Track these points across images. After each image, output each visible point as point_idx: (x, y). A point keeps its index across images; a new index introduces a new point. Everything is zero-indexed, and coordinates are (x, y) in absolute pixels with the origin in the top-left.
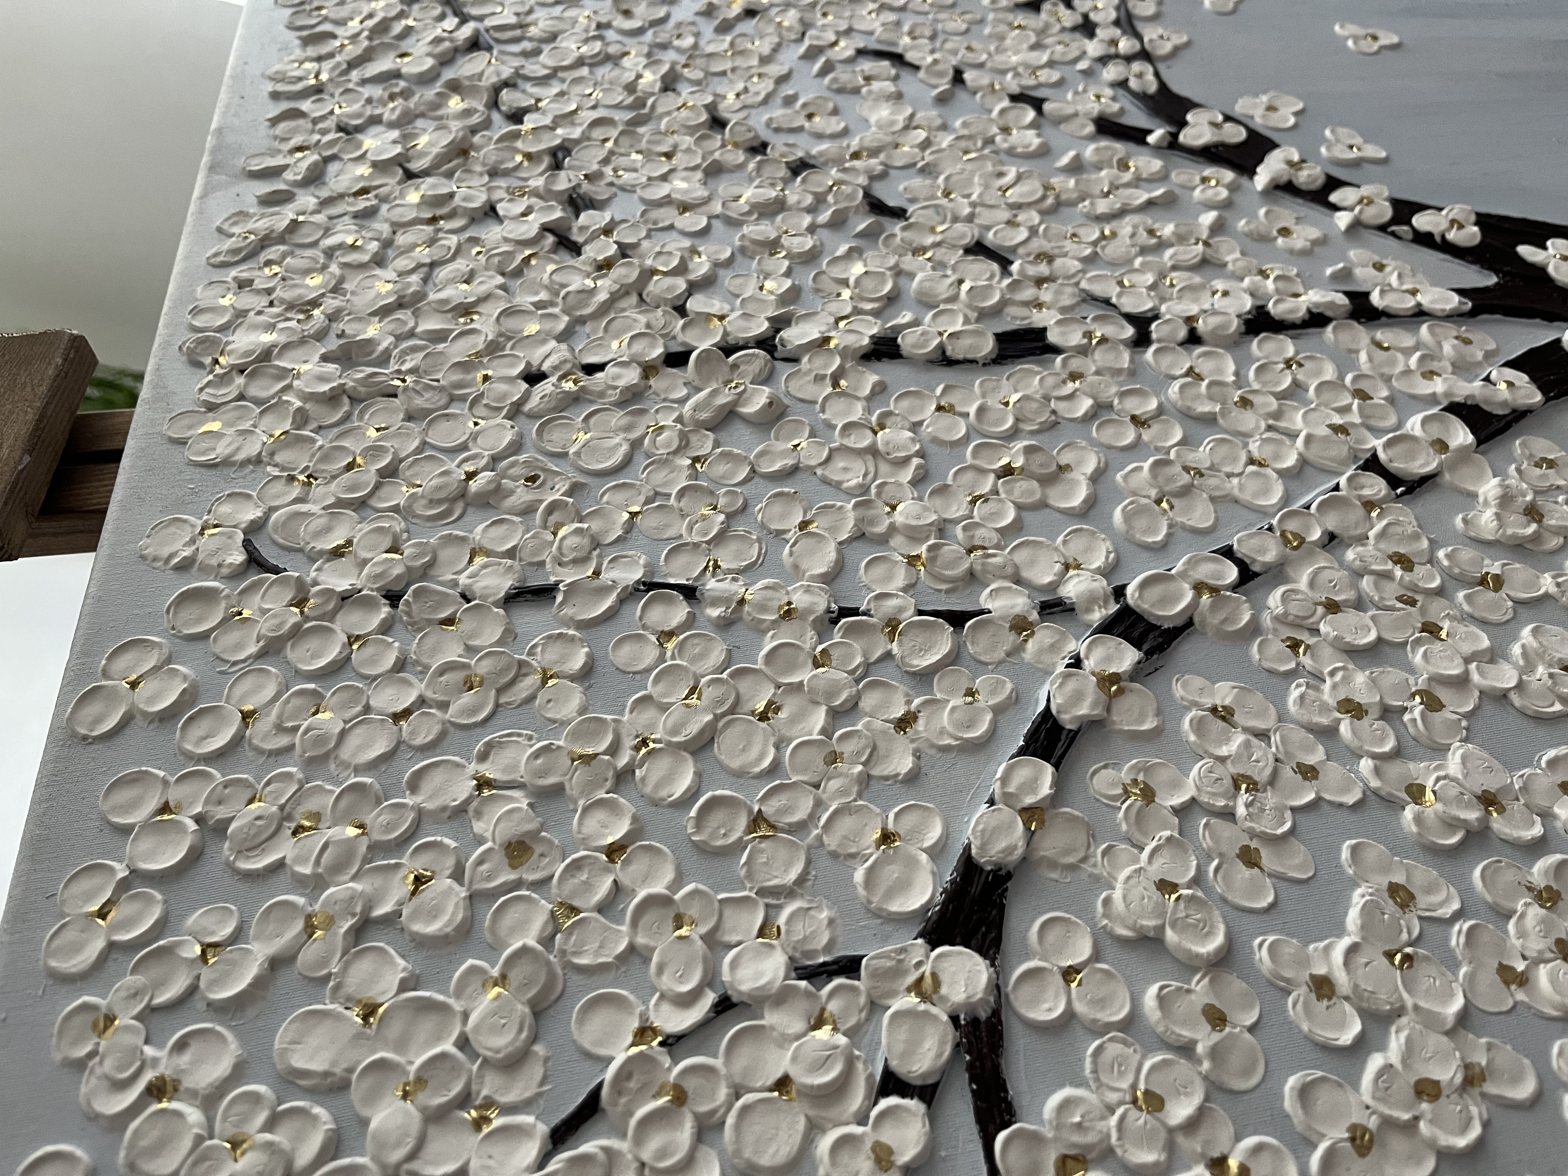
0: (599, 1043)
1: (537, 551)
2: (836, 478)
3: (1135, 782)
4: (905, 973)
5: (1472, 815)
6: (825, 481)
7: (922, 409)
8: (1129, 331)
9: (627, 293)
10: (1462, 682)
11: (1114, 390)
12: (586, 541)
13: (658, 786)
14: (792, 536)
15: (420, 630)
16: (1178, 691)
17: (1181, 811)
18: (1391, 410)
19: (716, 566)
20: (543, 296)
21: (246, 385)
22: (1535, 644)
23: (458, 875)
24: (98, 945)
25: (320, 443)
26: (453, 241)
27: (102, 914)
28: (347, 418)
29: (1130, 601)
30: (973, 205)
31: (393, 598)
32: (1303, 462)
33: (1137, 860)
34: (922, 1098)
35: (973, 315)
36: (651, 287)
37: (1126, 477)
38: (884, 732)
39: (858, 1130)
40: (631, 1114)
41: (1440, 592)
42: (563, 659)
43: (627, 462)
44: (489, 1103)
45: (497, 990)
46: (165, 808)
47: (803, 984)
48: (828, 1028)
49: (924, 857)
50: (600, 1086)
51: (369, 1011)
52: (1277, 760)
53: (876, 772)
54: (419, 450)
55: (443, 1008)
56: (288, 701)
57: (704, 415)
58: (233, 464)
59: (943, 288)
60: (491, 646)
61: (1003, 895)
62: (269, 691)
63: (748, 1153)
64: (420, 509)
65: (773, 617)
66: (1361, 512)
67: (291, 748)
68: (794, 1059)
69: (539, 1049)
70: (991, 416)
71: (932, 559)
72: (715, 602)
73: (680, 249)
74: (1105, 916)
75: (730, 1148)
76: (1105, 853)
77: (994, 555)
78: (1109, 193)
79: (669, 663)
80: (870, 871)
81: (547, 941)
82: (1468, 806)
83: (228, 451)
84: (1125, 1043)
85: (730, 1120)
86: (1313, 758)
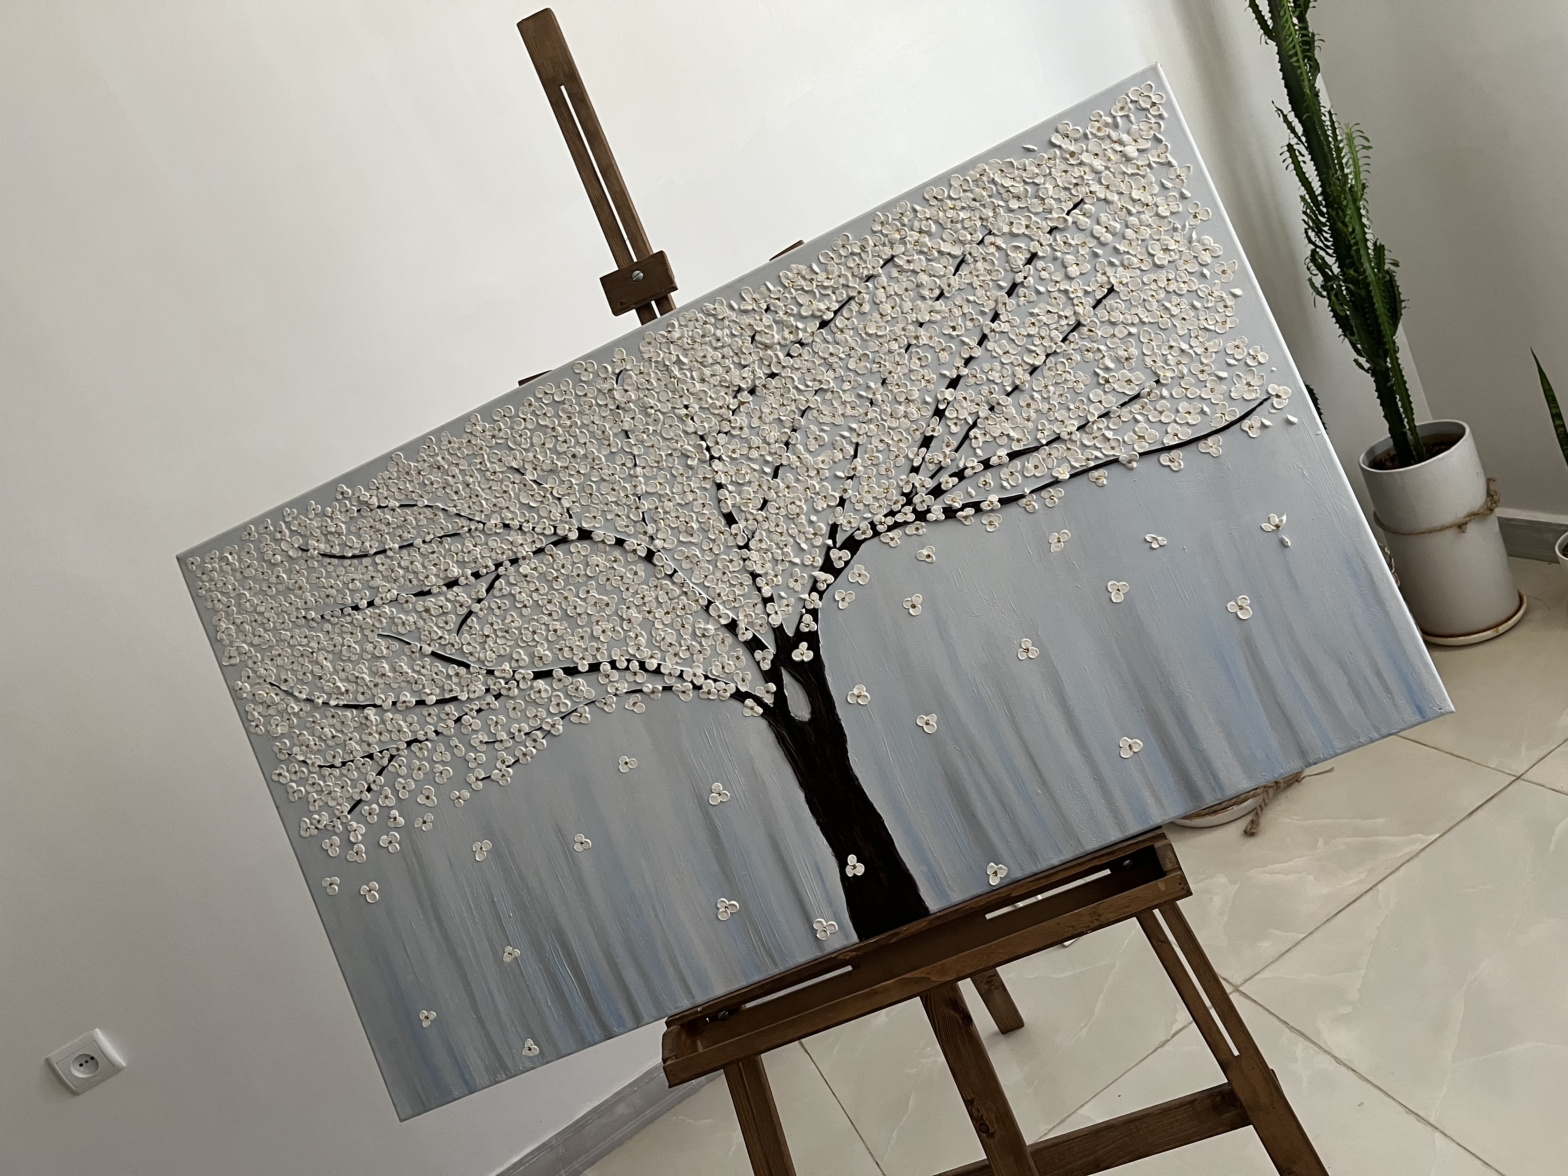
0: (549, 482)
1: (637, 431)
2: (675, 486)
3: (617, 558)
4: (572, 526)
6: (673, 484)
7: (702, 500)
9: (721, 417)
10: (656, 618)
11: (720, 543)
12: (642, 439)
14: (656, 482)
15: (612, 417)
16: (638, 564)
17: (613, 567)
18: (731, 607)
19: (644, 468)
22: (669, 633)
23: (568, 447)
25: (651, 370)
29: (657, 553)
30: (784, 496)
33: (602, 560)
34: (554, 533)
35: (738, 505)
36: (724, 422)
37: (693, 549)
38: (615, 512)
40: (541, 490)
41: (678, 615)
43: (666, 439)
44: (536, 469)
45: (552, 463)
46: (565, 392)
47: (566, 510)
48: (560, 516)
49: (592, 524)
50: (543, 485)
52: (629, 584)
53: (607, 513)
54: (656, 393)
55: (547, 456)
56: (590, 400)
59: (745, 495)
60: (612, 432)
61: (589, 539)
62: (591, 396)
63: (540, 509)
64: (640, 401)
65: (634, 484)
66: (696, 599)
67: (582, 407)
68: (554, 512)
69: (546, 473)
71: (657, 512)
72: (634, 471)
73: (741, 424)
74: (590, 556)
75: (540, 506)
76: (601, 555)
77: (662, 525)
79: (618, 467)
80: (587, 516)
81: (561, 467)
82: (628, 617)
84: (571, 562)
85: (543, 505)
86: (630, 590)
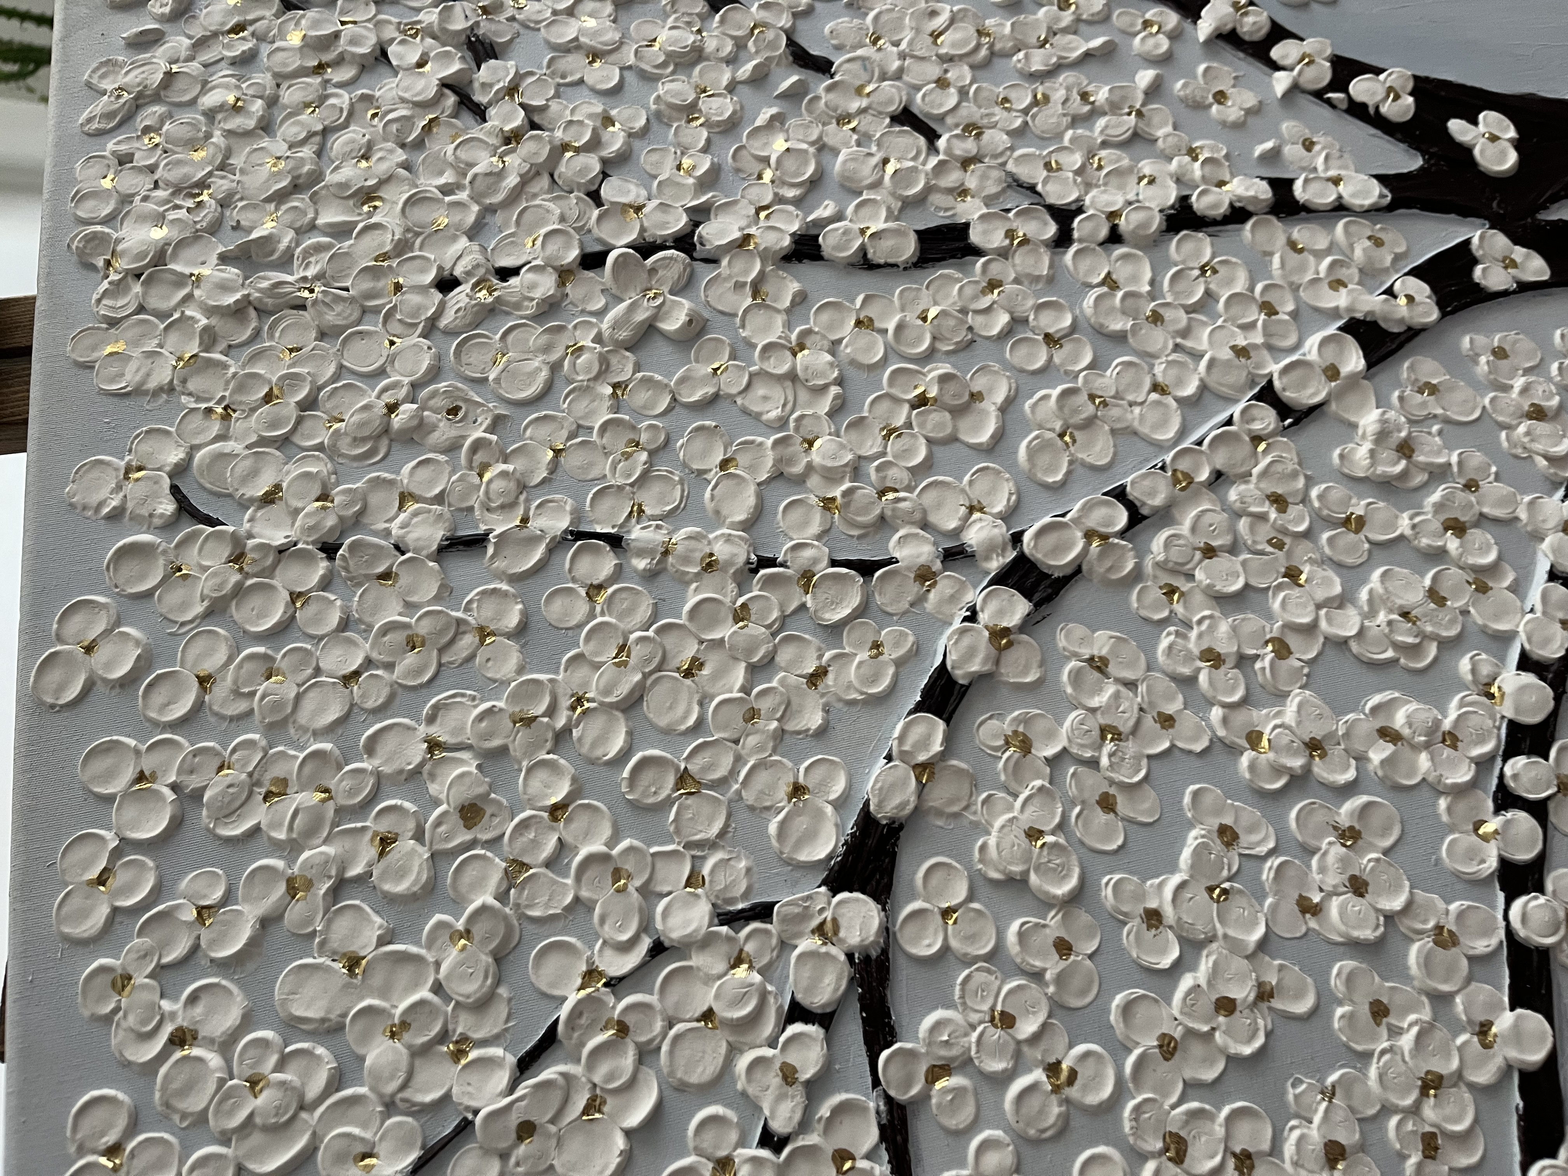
0: (553, 985)
1: (465, 496)
2: (756, 408)
3: (1015, 732)
4: (811, 917)
5: (1297, 763)
6: (745, 412)
7: (842, 322)
8: (1051, 229)
9: (538, 173)
10: (1311, 629)
11: (1030, 303)
12: (512, 485)
13: (594, 745)
14: (714, 476)
15: (360, 585)
16: (1062, 641)
17: (1052, 762)
18: (1293, 327)
19: (641, 511)
20: (448, 177)
21: (145, 294)
22: (1381, 591)
23: (419, 836)
24: (104, 911)
25: (232, 370)
26: (343, 99)
27: (101, 880)
28: (257, 334)
29: (1026, 550)
30: (903, 56)
31: (329, 550)
32: (1204, 387)
33: (1010, 808)
34: (822, 1025)
35: (896, 205)
36: (562, 168)
37: (1034, 406)
38: (797, 687)
39: (768, 1052)
40: (582, 1044)
41: (1307, 535)
42: (500, 615)
43: (548, 388)
44: (464, 1039)
45: (463, 942)
46: (141, 777)
47: (724, 929)
48: (745, 966)
49: (829, 809)
50: (557, 1021)
51: (353, 962)
52: (1141, 709)
53: (790, 727)
54: (336, 378)
55: (417, 959)
56: (240, 666)
57: (623, 334)
58: (146, 393)
59: (867, 171)
60: (429, 603)
61: (895, 844)
62: (221, 656)
63: (679, 1075)
64: (345, 447)
65: (695, 570)
66: (1247, 446)
67: (251, 712)
68: (717, 996)
69: (503, 991)
70: (909, 334)
71: (846, 505)
72: (641, 553)
73: (590, 116)
74: (981, 861)
75: (665, 1071)
76: (984, 802)
77: (904, 499)
78: (1046, 41)
79: (599, 619)
80: (783, 824)
81: (502, 897)
82: (1295, 753)
83: (138, 378)
84: (988, 971)
85: (665, 1048)
86: (1172, 708)
